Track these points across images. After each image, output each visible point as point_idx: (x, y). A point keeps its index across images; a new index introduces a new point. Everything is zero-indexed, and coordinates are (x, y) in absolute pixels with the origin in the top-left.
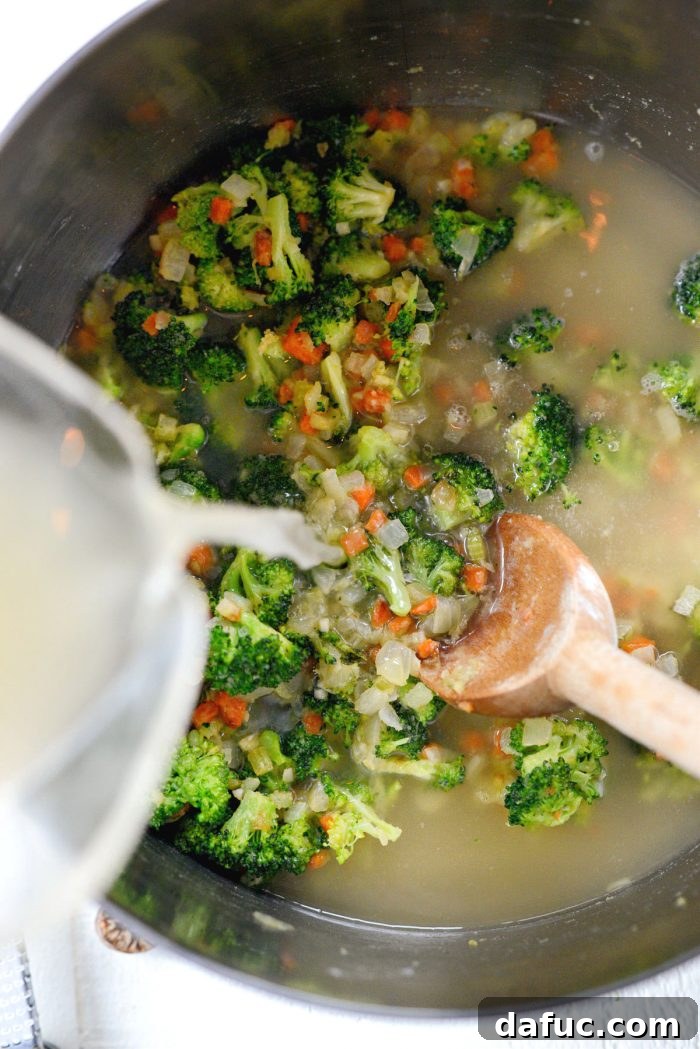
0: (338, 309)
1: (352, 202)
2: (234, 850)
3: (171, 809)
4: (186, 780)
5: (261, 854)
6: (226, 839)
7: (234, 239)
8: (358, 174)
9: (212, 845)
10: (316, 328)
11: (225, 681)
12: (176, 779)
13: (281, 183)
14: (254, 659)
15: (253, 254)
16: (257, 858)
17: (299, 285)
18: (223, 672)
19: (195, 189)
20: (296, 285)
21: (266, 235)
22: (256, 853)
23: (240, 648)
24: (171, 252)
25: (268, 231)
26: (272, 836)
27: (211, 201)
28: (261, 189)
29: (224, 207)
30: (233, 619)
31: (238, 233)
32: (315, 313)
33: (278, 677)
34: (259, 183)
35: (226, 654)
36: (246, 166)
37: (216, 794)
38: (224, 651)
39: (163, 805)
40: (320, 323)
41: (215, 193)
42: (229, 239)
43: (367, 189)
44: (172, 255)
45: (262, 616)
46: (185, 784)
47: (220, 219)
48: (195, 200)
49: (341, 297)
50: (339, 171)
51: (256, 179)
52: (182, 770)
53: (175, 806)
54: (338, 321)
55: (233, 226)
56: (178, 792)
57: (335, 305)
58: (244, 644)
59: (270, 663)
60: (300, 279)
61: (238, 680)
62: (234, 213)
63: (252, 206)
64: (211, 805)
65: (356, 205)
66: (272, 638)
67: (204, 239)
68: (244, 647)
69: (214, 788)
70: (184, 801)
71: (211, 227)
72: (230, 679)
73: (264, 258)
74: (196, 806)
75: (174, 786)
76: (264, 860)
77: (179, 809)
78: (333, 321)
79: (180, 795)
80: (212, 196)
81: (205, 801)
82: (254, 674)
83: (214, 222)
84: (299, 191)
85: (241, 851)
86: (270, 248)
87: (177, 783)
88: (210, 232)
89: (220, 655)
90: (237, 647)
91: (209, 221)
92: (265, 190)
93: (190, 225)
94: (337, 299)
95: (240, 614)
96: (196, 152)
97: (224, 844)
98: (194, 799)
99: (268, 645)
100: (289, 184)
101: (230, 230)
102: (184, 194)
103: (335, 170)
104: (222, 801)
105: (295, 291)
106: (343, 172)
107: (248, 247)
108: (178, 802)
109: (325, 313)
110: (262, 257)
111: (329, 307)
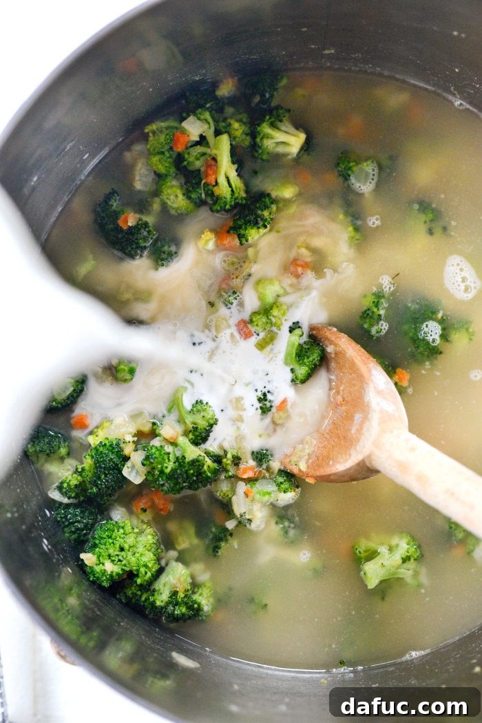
0: (259, 219)
1: (274, 141)
2: (158, 603)
3: (118, 574)
4: (130, 554)
5: (177, 607)
6: (153, 595)
7: (189, 163)
8: (281, 121)
9: (143, 599)
10: (242, 232)
11: (163, 485)
12: (123, 553)
13: (224, 124)
14: (186, 472)
15: (203, 175)
16: (174, 610)
17: (236, 199)
18: (162, 480)
19: (163, 124)
20: (233, 199)
21: (213, 163)
22: (174, 607)
23: (177, 463)
24: (141, 169)
25: (214, 159)
26: (186, 596)
27: (174, 134)
28: (210, 128)
29: (183, 140)
30: (172, 441)
31: (191, 159)
32: (243, 221)
33: (200, 485)
34: (209, 123)
35: (167, 467)
36: (200, 110)
37: (150, 566)
38: (165, 465)
39: (112, 572)
40: (246, 229)
41: (177, 128)
42: (185, 163)
43: (286, 132)
44: (142, 172)
45: (192, 439)
46: (129, 557)
47: (180, 148)
48: (161, 132)
49: (262, 211)
50: (268, 117)
51: (206, 120)
52: (126, 547)
53: (121, 572)
54: (259, 228)
55: (189, 153)
56: (123, 563)
57: (257, 216)
58: (180, 461)
59: (197, 476)
60: (236, 195)
61: (172, 485)
62: (189, 145)
63: (203, 140)
64: (146, 573)
65: (278, 144)
66: (201, 458)
67: (166, 161)
68: (180, 463)
69: (149, 561)
70: (128, 569)
71: (171, 152)
72: (166, 485)
73: (211, 179)
74: (135, 573)
75: (120, 558)
76: (179, 612)
77: (123, 574)
78: (255, 228)
79: (125, 565)
80: (175, 131)
81: (143, 570)
82: (184, 482)
83: (175, 149)
84: (237, 130)
85: (162, 604)
86: (216, 172)
87: (123, 557)
88: (170, 157)
89: (162, 467)
90: (174, 463)
91: (171, 148)
92: (213, 128)
93: (157, 150)
94: (259, 212)
95: (177, 437)
96: (165, 97)
97: (152, 599)
98: (135, 568)
99: (197, 463)
100: (230, 125)
101: (186, 156)
102: (154, 127)
103: (265, 117)
104: (154, 570)
105: (233, 203)
106: (270, 118)
107: (199, 170)
108: (122, 569)
109: (249, 221)
110: (210, 178)
111: (252, 218)
